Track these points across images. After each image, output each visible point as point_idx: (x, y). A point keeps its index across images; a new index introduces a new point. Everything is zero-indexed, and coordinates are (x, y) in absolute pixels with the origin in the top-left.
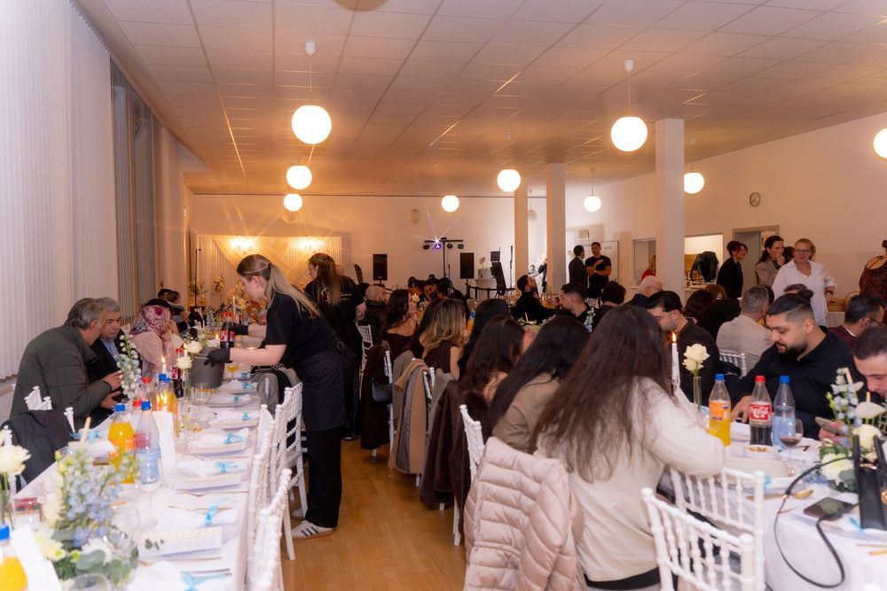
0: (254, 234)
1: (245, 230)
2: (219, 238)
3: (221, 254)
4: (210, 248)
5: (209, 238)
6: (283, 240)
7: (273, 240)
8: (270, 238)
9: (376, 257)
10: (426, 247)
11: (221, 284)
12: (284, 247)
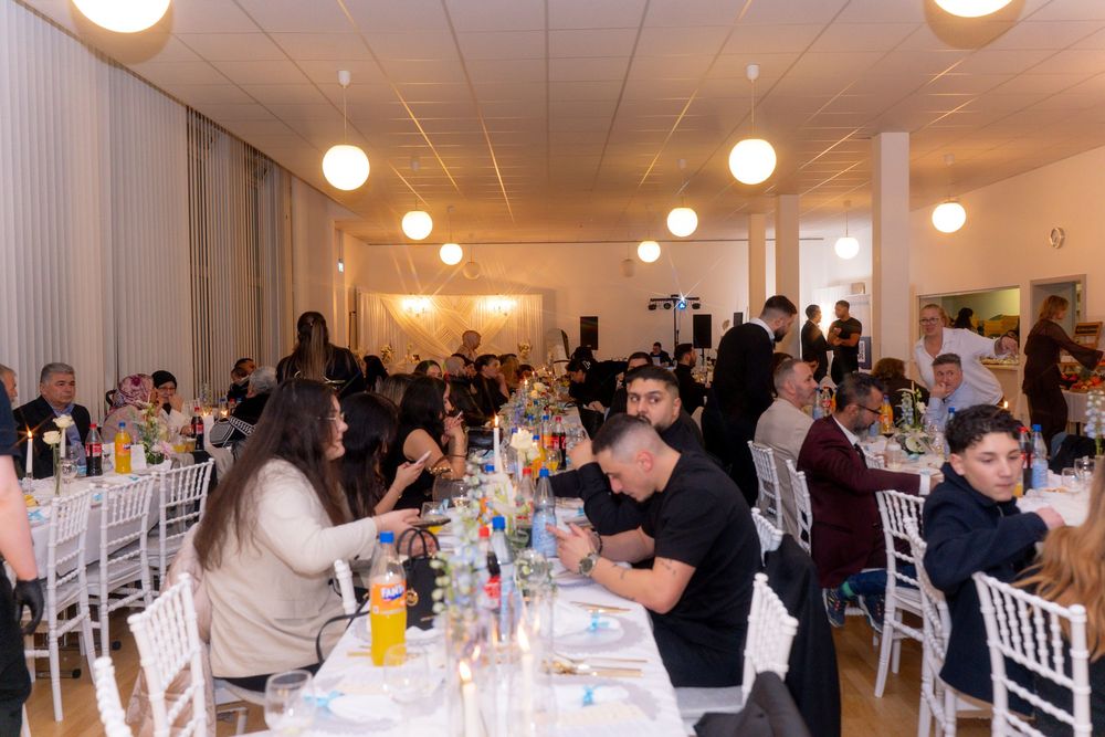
0: (429, 292)
1: (419, 287)
2: (388, 298)
3: (390, 317)
4: (378, 310)
5: (377, 297)
6: (468, 299)
7: (454, 299)
8: (451, 297)
9: (584, 320)
10: (652, 308)
11: (389, 354)
12: (468, 309)
